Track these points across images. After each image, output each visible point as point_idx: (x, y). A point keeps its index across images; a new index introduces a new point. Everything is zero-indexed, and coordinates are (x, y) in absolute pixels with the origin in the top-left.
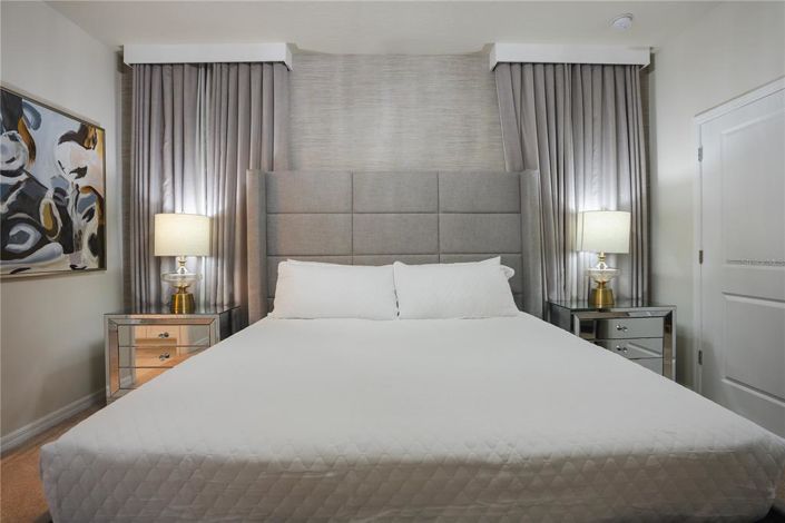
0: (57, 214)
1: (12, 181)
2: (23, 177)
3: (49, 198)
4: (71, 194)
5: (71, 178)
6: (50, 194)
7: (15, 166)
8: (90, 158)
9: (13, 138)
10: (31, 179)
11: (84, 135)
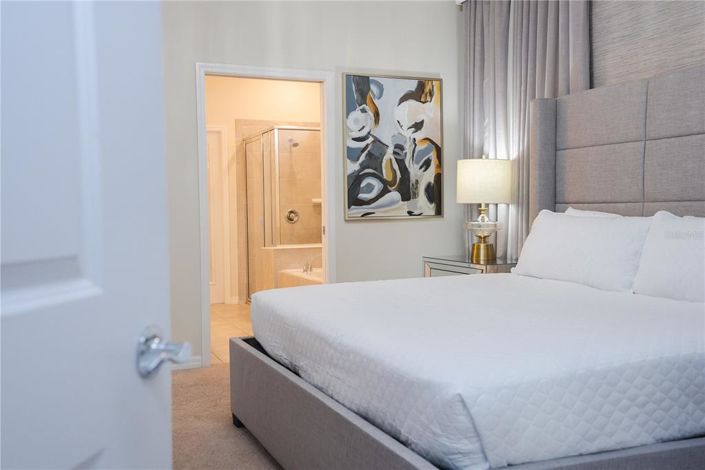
0: (396, 167)
1: (362, 145)
2: (371, 139)
3: (389, 154)
4: (408, 148)
5: (409, 134)
6: (390, 150)
7: (364, 133)
8: (426, 111)
9: (363, 111)
10: (377, 141)
11: (421, 91)
